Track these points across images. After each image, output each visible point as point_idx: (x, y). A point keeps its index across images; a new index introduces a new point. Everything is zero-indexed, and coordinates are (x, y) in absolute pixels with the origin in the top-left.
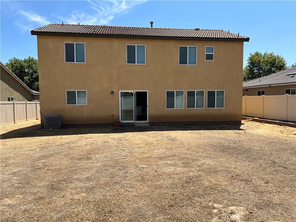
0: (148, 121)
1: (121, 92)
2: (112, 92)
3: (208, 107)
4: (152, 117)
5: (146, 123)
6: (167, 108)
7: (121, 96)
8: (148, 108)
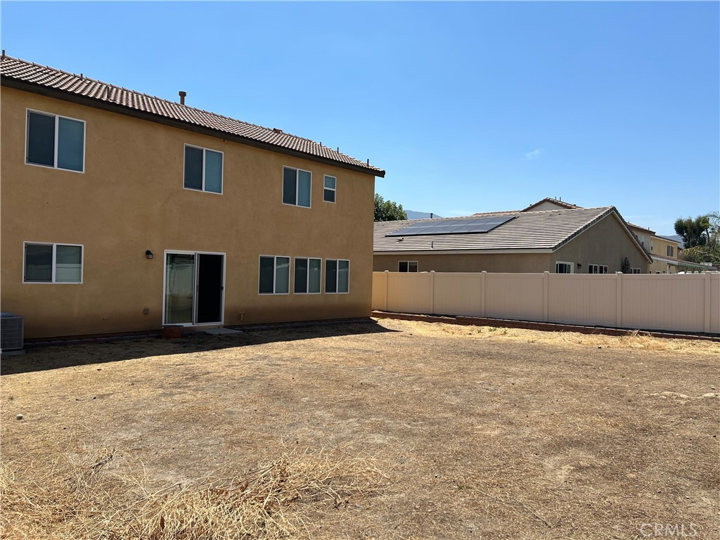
0: (222, 322)
1: (167, 254)
2: (148, 253)
3: (326, 291)
4: (231, 313)
5: (219, 327)
6: (260, 292)
7: (167, 264)
8: (224, 291)
